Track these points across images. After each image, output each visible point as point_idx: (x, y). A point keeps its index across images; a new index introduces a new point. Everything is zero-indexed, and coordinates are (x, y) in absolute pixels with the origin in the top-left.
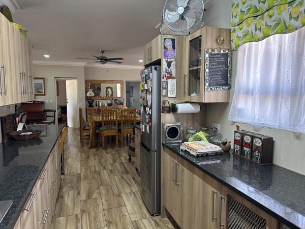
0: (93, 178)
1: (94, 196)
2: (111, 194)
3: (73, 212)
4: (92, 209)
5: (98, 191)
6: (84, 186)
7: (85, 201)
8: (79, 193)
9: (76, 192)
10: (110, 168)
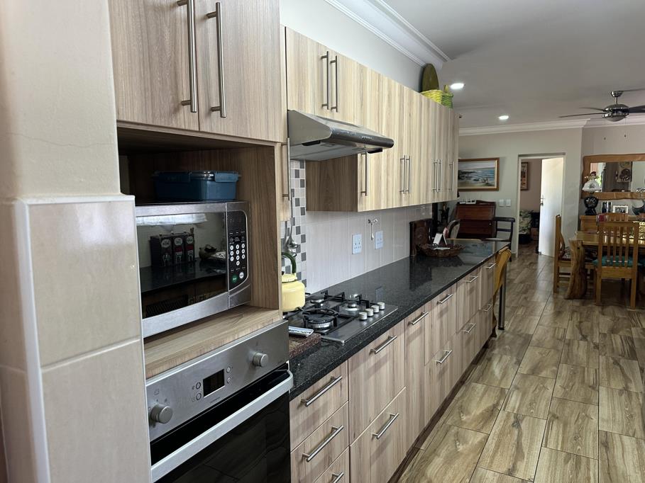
0: (555, 347)
1: (543, 374)
2: (577, 380)
3: (500, 383)
4: (532, 390)
5: (555, 368)
6: (531, 355)
7: (525, 376)
8: (519, 363)
9: (515, 360)
10: (597, 340)
